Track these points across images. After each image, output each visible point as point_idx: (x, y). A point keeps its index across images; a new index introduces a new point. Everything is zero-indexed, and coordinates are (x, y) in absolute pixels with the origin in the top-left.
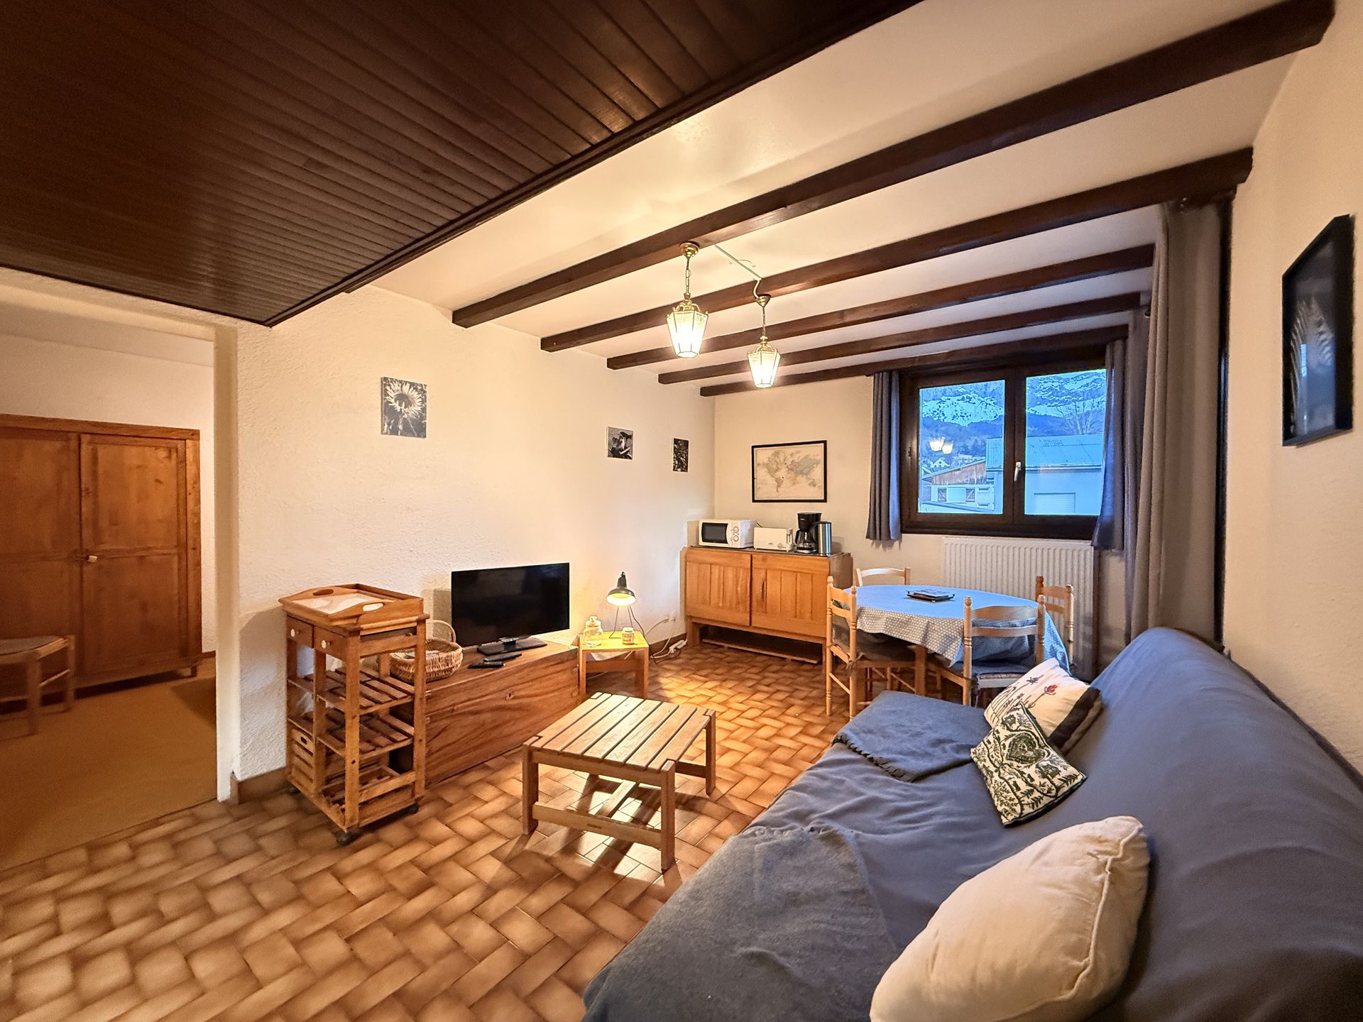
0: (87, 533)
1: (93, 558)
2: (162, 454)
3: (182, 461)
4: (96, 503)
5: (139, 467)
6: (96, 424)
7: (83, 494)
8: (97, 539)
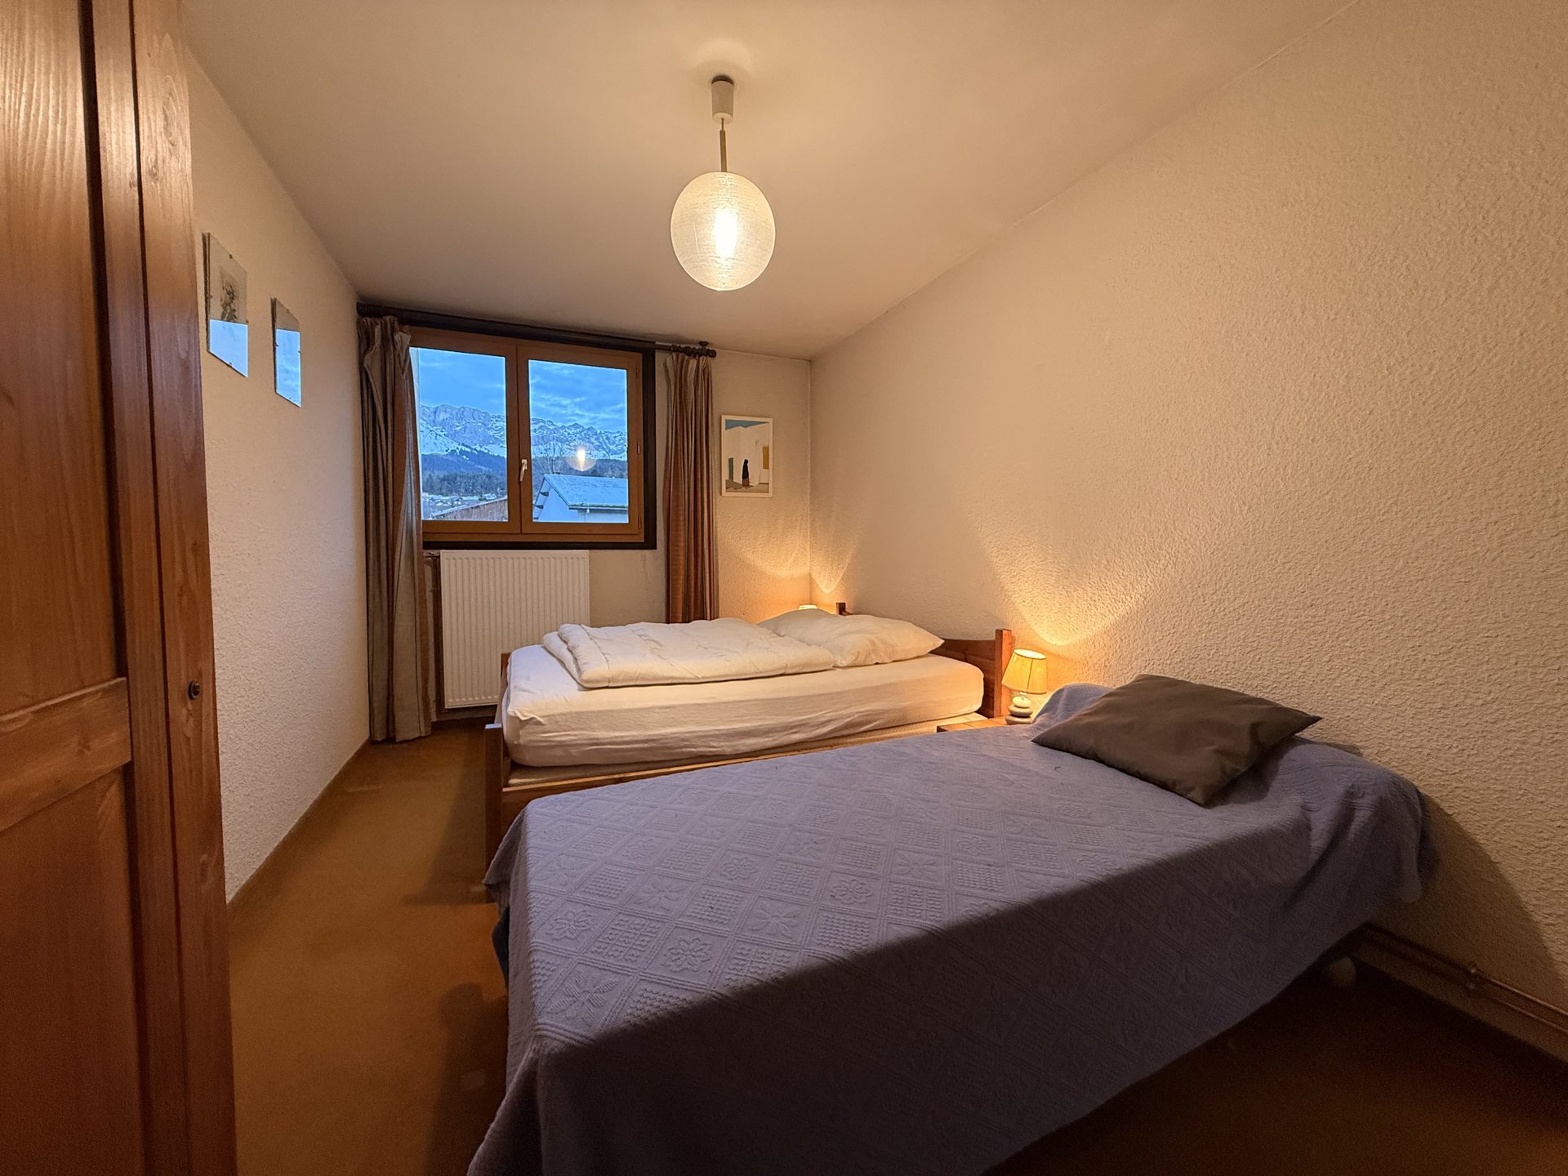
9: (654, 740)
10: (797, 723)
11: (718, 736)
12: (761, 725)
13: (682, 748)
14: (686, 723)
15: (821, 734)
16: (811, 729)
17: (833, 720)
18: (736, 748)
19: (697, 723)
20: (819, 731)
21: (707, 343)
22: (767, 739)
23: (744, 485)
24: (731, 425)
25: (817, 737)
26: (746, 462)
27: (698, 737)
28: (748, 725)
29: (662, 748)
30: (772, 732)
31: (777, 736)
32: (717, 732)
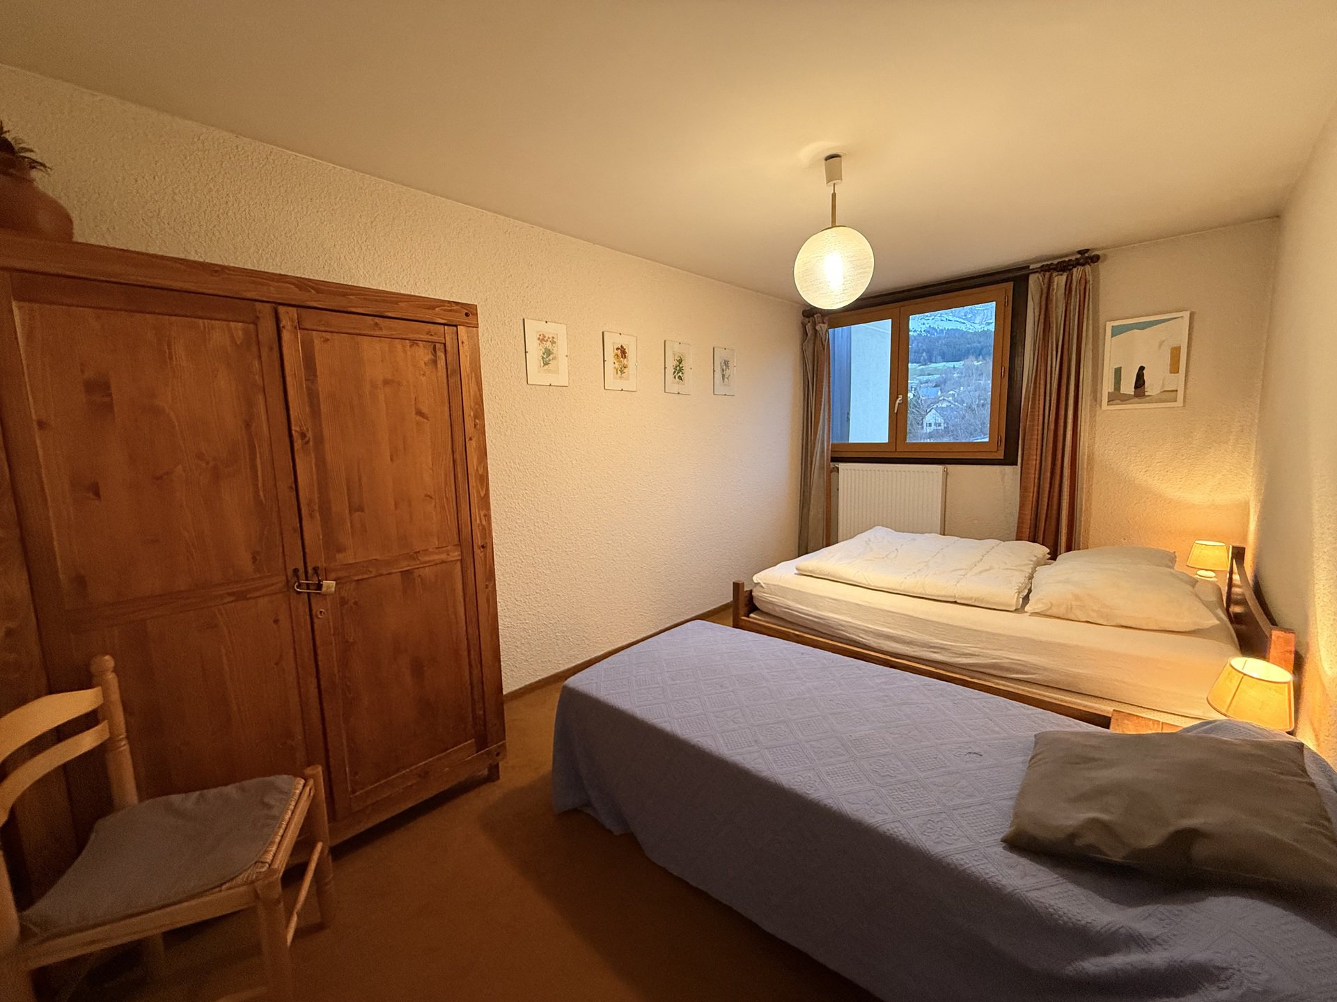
0: (313, 530)
1: (329, 585)
2: (423, 354)
3: (453, 371)
4: (321, 463)
5: (386, 382)
6: (303, 284)
7: (297, 445)
8: (332, 545)
9: (821, 619)
10: (938, 645)
11: (867, 632)
12: (903, 636)
13: (839, 629)
14: (845, 614)
15: (961, 662)
16: (951, 655)
17: (975, 655)
18: (880, 645)
19: (853, 617)
20: (959, 659)
21: (1087, 250)
22: (907, 648)
23: (1136, 395)
24: (1116, 331)
25: (956, 664)
26: (1142, 369)
27: (851, 626)
28: (891, 631)
29: (827, 626)
30: (913, 645)
31: (917, 649)
32: (866, 629)
